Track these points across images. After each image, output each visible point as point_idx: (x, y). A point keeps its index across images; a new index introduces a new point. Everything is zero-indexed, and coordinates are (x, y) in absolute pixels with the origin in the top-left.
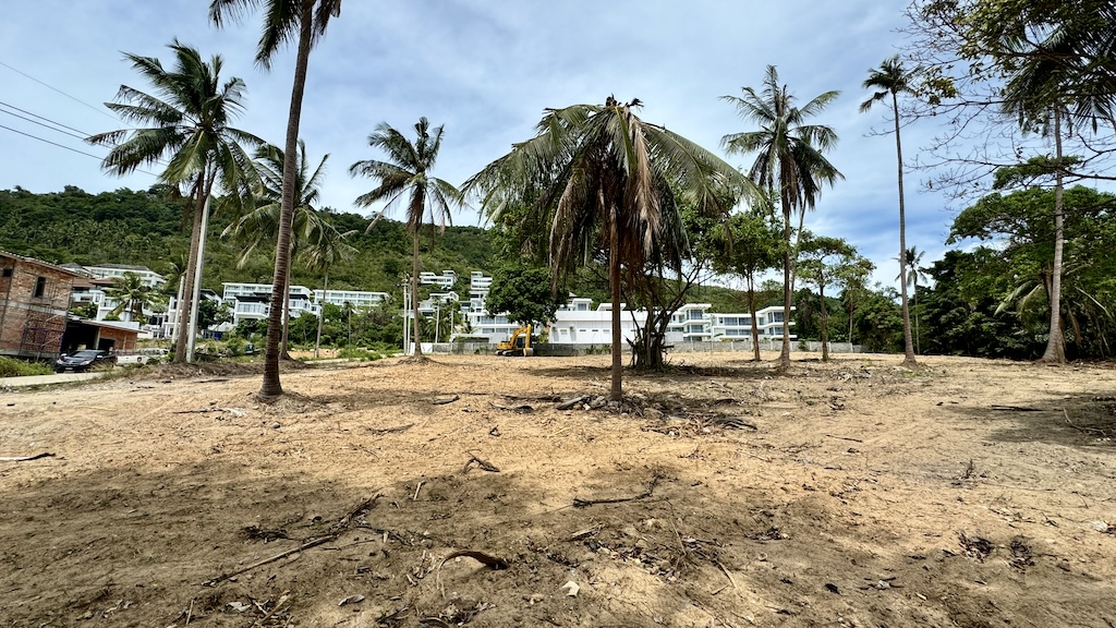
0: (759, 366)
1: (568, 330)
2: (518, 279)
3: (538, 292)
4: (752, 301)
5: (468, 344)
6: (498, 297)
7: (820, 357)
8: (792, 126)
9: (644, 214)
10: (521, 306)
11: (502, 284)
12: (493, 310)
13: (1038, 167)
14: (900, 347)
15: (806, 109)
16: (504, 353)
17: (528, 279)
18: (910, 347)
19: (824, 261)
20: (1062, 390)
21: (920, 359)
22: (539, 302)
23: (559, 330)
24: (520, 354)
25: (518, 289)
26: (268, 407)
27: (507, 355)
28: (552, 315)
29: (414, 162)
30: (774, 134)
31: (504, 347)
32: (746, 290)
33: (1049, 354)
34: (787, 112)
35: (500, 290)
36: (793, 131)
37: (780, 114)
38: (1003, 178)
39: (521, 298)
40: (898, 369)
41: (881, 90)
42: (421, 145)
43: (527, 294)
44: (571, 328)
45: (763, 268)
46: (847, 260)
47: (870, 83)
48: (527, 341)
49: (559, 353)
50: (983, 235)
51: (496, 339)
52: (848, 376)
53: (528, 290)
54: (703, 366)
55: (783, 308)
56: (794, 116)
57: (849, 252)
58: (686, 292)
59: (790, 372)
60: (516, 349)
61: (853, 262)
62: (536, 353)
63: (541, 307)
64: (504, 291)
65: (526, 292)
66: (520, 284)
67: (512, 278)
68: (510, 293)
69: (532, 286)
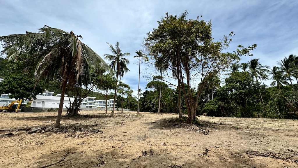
0: (106, 115)
1: (41, 103)
2: (19, 81)
3: (29, 87)
4: (107, 97)
6: (5, 87)
7: (121, 112)
9: (77, 69)
10: (18, 92)
11: (9, 82)
14: (136, 110)
15: (124, 54)
16: (4, 111)
18: (138, 110)
19: (124, 89)
20: (160, 118)
21: (140, 112)
22: (29, 91)
23: (37, 102)
24: (14, 111)
28: (34, 97)
30: (116, 57)
31: (4, 108)
32: (106, 94)
33: (158, 112)
34: (120, 54)
35: (7, 85)
37: (118, 53)
39: (19, 89)
40: (136, 115)
44: (43, 102)
45: (110, 89)
48: (19, 106)
49: (35, 111)
52: (126, 117)
53: (24, 86)
54: (91, 115)
55: (114, 100)
56: (121, 55)
57: (129, 88)
58: (88, 93)
59: (114, 116)
60: (11, 109)
62: (23, 111)
63: (29, 93)
64: (10, 85)
65: (22, 87)
66: (20, 83)
67: (16, 80)
68: (13, 86)
69: (27, 85)
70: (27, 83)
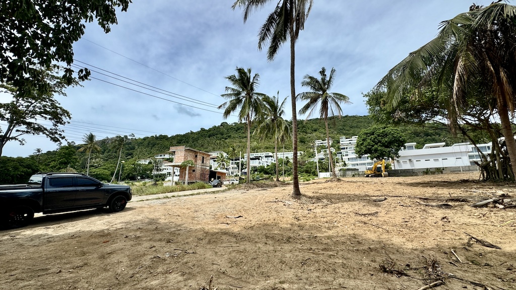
1: (408, 161)
2: (372, 136)
3: (386, 142)
5: (348, 172)
6: (362, 147)
10: (376, 150)
11: (364, 140)
12: (360, 154)
16: (370, 176)
17: (379, 136)
22: (387, 147)
23: (401, 161)
24: (380, 176)
25: (373, 142)
26: (299, 201)
27: (372, 177)
28: (396, 154)
29: (321, 89)
31: (369, 172)
35: (363, 143)
39: (376, 146)
42: (323, 80)
43: (379, 144)
44: (410, 160)
48: (383, 169)
49: (404, 174)
51: (362, 169)
53: (380, 142)
60: (377, 173)
62: (389, 175)
63: (389, 149)
66: (374, 139)
70: (381, 136)
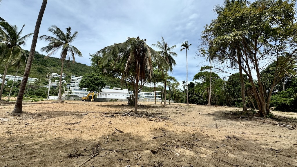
1: (105, 94)
2: (91, 78)
3: (97, 83)
4: (155, 89)
5: (71, 97)
6: (84, 83)
8: (168, 51)
10: (91, 87)
11: (86, 80)
12: (82, 87)
13: (207, 68)
15: (171, 48)
16: (84, 100)
17: (94, 79)
18: (188, 102)
19: (170, 82)
22: (97, 86)
23: (102, 94)
24: (90, 101)
25: (91, 81)
28: (101, 90)
29: (64, 39)
30: (164, 52)
31: (84, 98)
32: (154, 87)
34: (167, 48)
35: (85, 81)
36: (168, 52)
38: (202, 69)
39: (92, 84)
40: (186, 106)
41: (184, 47)
42: (68, 35)
43: (94, 83)
44: (106, 94)
45: (158, 82)
46: (175, 82)
47: (182, 45)
48: (92, 97)
49: (101, 101)
50: (198, 79)
51: (81, 96)
53: (94, 82)
56: (169, 49)
57: (175, 80)
58: (142, 87)
60: (89, 99)
61: (176, 82)
62: (95, 101)
64: (86, 82)
65: (93, 83)
67: (89, 78)
68: (88, 83)
69: (95, 81)
70: (96, 79)
